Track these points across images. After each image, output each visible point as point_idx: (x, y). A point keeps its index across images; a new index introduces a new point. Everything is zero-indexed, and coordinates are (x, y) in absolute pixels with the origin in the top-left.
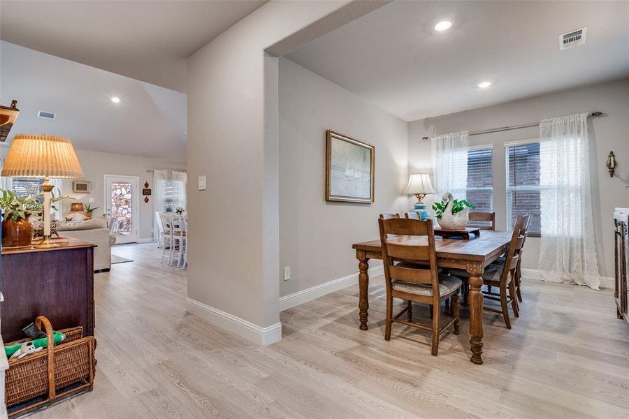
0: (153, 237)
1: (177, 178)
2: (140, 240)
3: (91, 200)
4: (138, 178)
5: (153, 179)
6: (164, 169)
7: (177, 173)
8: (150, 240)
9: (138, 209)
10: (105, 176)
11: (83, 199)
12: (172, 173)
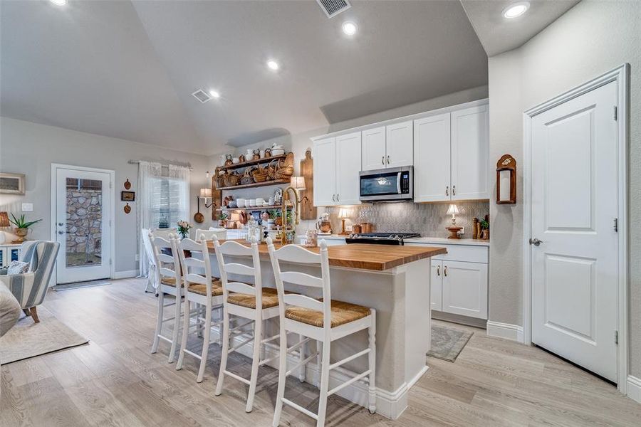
1: (177, 177)
2: (116, 275)
3: (27, 207)
4: (113, 172)
5: (138, 176)
6: (157, 161)
7: (176, 168)
8: (132, 273)
9: (113, 223)
10: (54, 166)
11: (11, 205)
12: (168, 168)
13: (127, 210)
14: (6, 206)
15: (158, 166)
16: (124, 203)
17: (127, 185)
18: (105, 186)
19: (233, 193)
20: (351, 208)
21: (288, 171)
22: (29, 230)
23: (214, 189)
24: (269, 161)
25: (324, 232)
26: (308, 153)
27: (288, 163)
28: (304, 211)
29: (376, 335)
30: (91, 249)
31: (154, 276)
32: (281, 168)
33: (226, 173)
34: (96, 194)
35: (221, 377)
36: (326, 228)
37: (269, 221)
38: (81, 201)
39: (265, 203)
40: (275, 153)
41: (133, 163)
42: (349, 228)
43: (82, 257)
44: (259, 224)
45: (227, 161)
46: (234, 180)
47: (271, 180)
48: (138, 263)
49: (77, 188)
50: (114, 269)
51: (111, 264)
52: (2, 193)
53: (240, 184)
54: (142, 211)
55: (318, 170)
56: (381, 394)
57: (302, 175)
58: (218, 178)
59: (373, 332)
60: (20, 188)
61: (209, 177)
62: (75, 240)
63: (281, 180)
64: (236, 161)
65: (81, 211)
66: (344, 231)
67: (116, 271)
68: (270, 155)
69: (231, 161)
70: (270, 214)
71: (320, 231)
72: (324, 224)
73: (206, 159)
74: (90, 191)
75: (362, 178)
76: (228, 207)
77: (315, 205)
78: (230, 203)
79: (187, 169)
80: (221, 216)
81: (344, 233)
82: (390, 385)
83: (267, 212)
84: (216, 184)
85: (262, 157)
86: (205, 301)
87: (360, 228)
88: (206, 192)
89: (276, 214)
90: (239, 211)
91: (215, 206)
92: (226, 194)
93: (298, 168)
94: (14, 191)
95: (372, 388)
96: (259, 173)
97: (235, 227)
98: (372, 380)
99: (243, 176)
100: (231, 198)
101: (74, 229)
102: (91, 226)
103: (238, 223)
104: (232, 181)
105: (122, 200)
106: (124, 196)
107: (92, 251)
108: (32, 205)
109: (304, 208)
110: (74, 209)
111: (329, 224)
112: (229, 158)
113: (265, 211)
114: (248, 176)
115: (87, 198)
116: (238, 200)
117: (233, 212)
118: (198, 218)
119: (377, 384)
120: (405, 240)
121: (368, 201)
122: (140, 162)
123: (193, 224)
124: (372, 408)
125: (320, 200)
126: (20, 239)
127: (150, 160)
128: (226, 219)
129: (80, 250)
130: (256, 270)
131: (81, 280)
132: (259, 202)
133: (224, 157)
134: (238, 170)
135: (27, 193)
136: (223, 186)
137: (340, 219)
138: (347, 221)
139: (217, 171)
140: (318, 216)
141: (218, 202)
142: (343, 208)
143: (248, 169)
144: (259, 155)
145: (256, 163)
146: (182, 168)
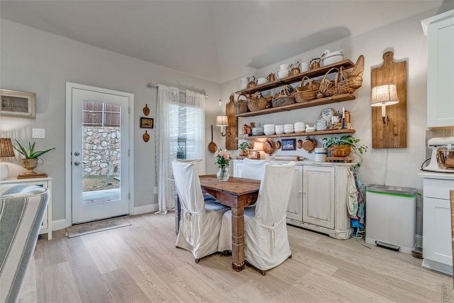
0: (156, 201)
1: (193, 103)
2: (135, 211)
3: (38, 133)
4: (132, 95)
5: (157, 101)
6: (175, 86)
7: (192, 94)
8: (151, 207)
9: (132, 151)
10: (69, 85)
11: (19, 131)
12: (185, 93)
13: (146, 138)
14: (13, 132)
15: (176, 91)
16: (143, 131)
17: (146, 110)
22: (40, 161)
24: (320, 73)
26: (388, 55)
27: (360, 70)
30: (111, 173)
31: (189, 228)
34: (115, 130)
37: (318, 150)
38: (104, 135)
39: (309, 128)
41: (151, 87)
43: (104, 180)
45: (250, 83)
46: (262, 103)
47: (325, 96)
48: (156, 196)
49: (101, 126)
50: (132, 204)
51: (129, 198)
52: (3, 115)
53: (271, 107)
54: (161, 139)
58: (237, 104)
60: (30, 110)
62: (99, 166)
64: (262, 81)
65: (104, 143)
67: (135, 205)
68: (319, 66)
69: (254, 82)
73: (220, 87)
74: (111, 128)
76: (249, 135)
78: (253, 131)
79: (202, 96)
85: (305, 70)
88: (222, 119)
90: (266, 139)
91: (229, 135)
94: (23, 114)
99: (276, 97)
100: (254, 125)
101: (99, 157)
102: (111, 155)
103: (263, 153)
104: (259, 104)
105: (141, 127)
106: (143, 123)
107: (112, 174)
108: (44, 130)
109: (380, 132)
110: (99, 142)
112: (251, 80)
114: (284, 96)
115: (108, 134)
116: (265, 126)
117: (258, 140)
122: (159, 85)
126: (29, 173)
127: (168, 85)
129: (103, 172)
131: (99, 218)
132: (298, 127)
133: (244, 80)
134: (264, 93)
135: (38, 116)
136: (245, 111)
139: (232, 98)
141: (233, 131)
144: (299, 69)
145: (293, 80)
146: (199, 95)
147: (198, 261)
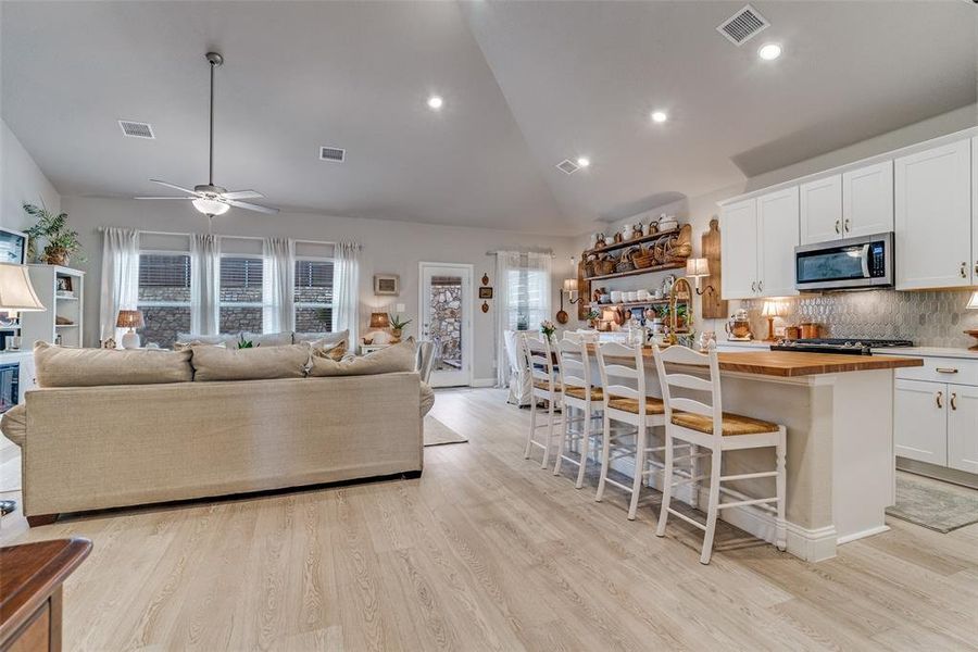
0: (496, 376)
1: (536, 267)
2: (475, 382)
3: (401, 308)
4: (472, 266)
5: (496, 268)
6: (515, 249)
7: (536, 255)
8: (490, 381)
9: (472, 323)
10: (421, 264)
11: (389, 306)
12: (527, 256)
13: (485, 308)
14: (385, 308)
15: (516, 255)
16: (482, 301)
17: (485, 280)
18: (464, 281)
19: (606, 284)
20: (784, 301)
21: (683, 251)
22: (403, 331)
23: (580, 280)
24: (656, 238)
25: (739, 336)
26: (714, 224)
27: (684, 240)
28: (708, 306)
29: (787, 458)
31: (516, 385)
32: (673, 247)
33: (597, 258)
35: (601, 485)
36: (742, 330)
37: (656, 320)
39: (650, 297)
40: (663, 228)
41: (490, 254)
42: (780, 331)
44: (642, 324)
45: (598, 243)
46: (607, 266)
47: (658, 264)
48: (495, 370)
50: (472, 376)
53: (615, 272)
54: (500, 309)
55: (727, 247)
56: (793, 529)
57: (704, 256)
58: (587, 265)
59: (782, 452)
60: (395, 289)
61: (574, 264)
63: (673, 264)
64: (609, 241)
66: (771, 336)
67: (475, 378)
68: (657, 231)
69: (603, 241)
70: (657, 312)
71: (732, 335)
72: (738, 324)
73: (571, 241)
75: (800, 255)
76: (599, 303)
77: (723, 298)
78: (602, 298)
79: (548, 256)
80: (591, 313)
81: (771, 337)
82: (807, 520)
83: (653, 309)
84: (584, 273)
85: (646, 234)
86: (584, 405)
87: (799, 331)
88: (572, 283)
89: (666, 311)
90: (614, 308)
91: (581, 302)
92: (596, 285)
93: (698, 245)
94: (391, 292)
95: (781, 519)
96: (641, 255)
97: (609, 329)
98: (781, 510)
99: (619, 261)
100: (603, 291)
103: (613, 324)
104: (605, 268)
105: (480, 297)
106: (482, 294)
108: (404, 305)
109: (708, 302)
111: (746, 325)
112: (600, 238)
113: (649, 307)
114: (626, 260)
116: (612, 293)
117: (607, 309)
118: (562, 318)
119: (787, 516)
120: (872, 350)
121: (813, 291)
122: (498, 252)
123: (557, 325)
124: (781, 544)
125: (731, 290)
126: (396, 340)
127: (508, 249)
128: (597, 319)
130: (639, 373)
132: (641, 295)
133: (594, 237)
134: (612, 253)
135: (401, 293)
136: (593, 275)
137: (765, 317)
138: (777, 320)
139: (585, 256)
140: (730, 314)
141: (585, 296)
142: (769, 301)
143: (626, 251)
144: (641, 232)
145: (637, 243)
146: (543, 256)
147: (521, 407)
